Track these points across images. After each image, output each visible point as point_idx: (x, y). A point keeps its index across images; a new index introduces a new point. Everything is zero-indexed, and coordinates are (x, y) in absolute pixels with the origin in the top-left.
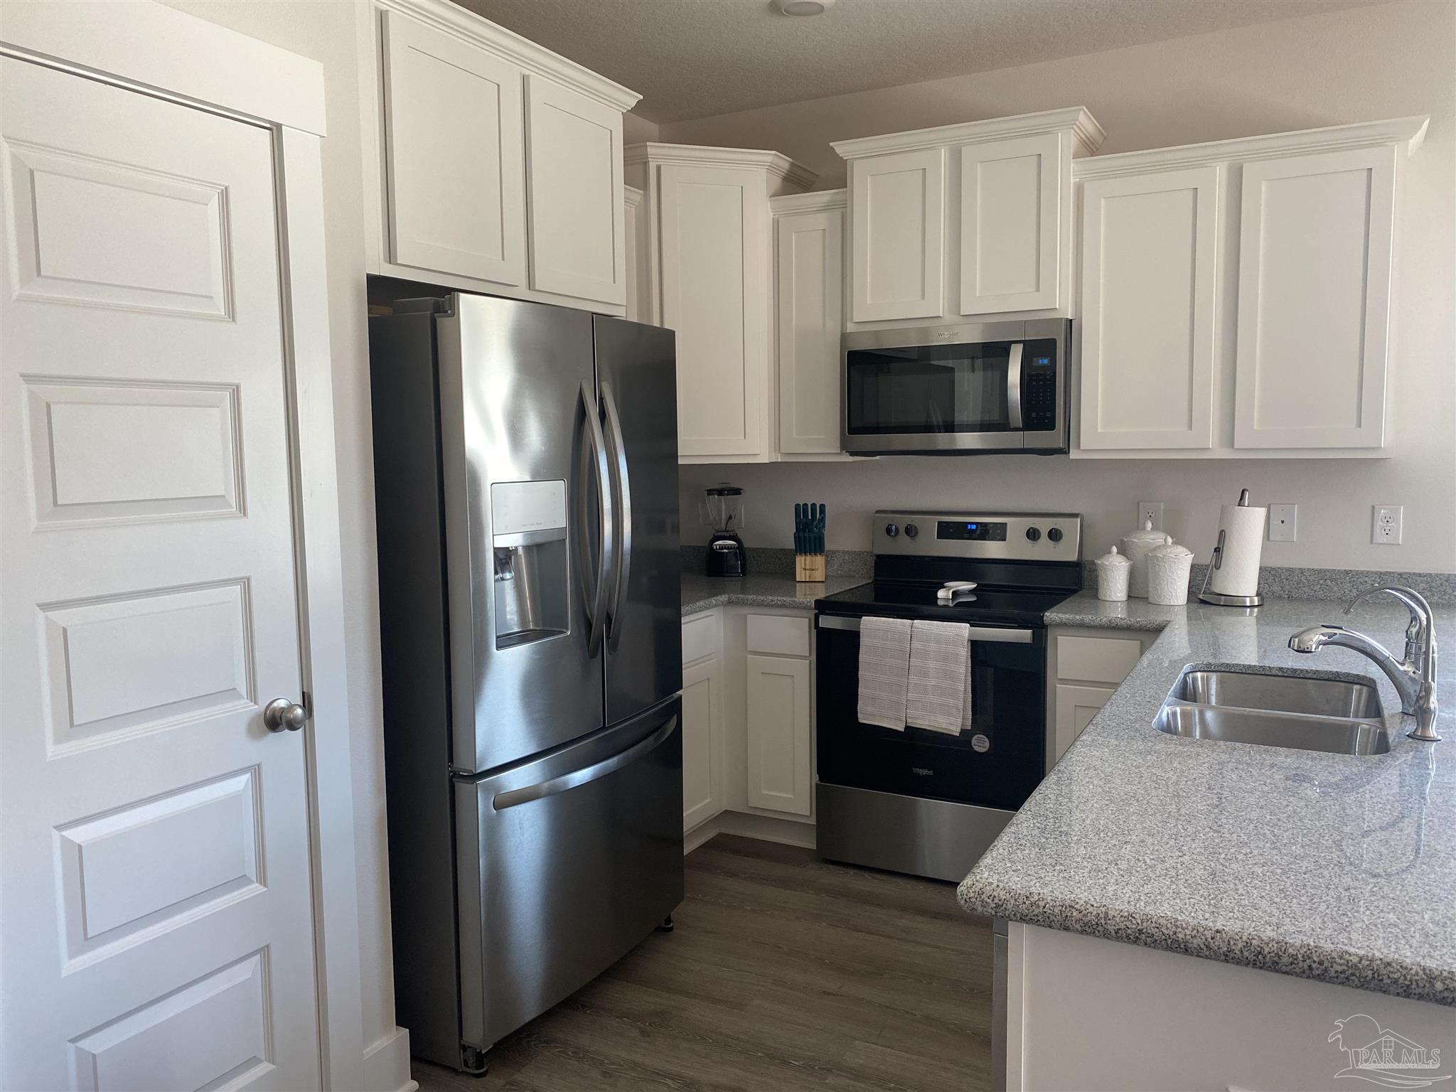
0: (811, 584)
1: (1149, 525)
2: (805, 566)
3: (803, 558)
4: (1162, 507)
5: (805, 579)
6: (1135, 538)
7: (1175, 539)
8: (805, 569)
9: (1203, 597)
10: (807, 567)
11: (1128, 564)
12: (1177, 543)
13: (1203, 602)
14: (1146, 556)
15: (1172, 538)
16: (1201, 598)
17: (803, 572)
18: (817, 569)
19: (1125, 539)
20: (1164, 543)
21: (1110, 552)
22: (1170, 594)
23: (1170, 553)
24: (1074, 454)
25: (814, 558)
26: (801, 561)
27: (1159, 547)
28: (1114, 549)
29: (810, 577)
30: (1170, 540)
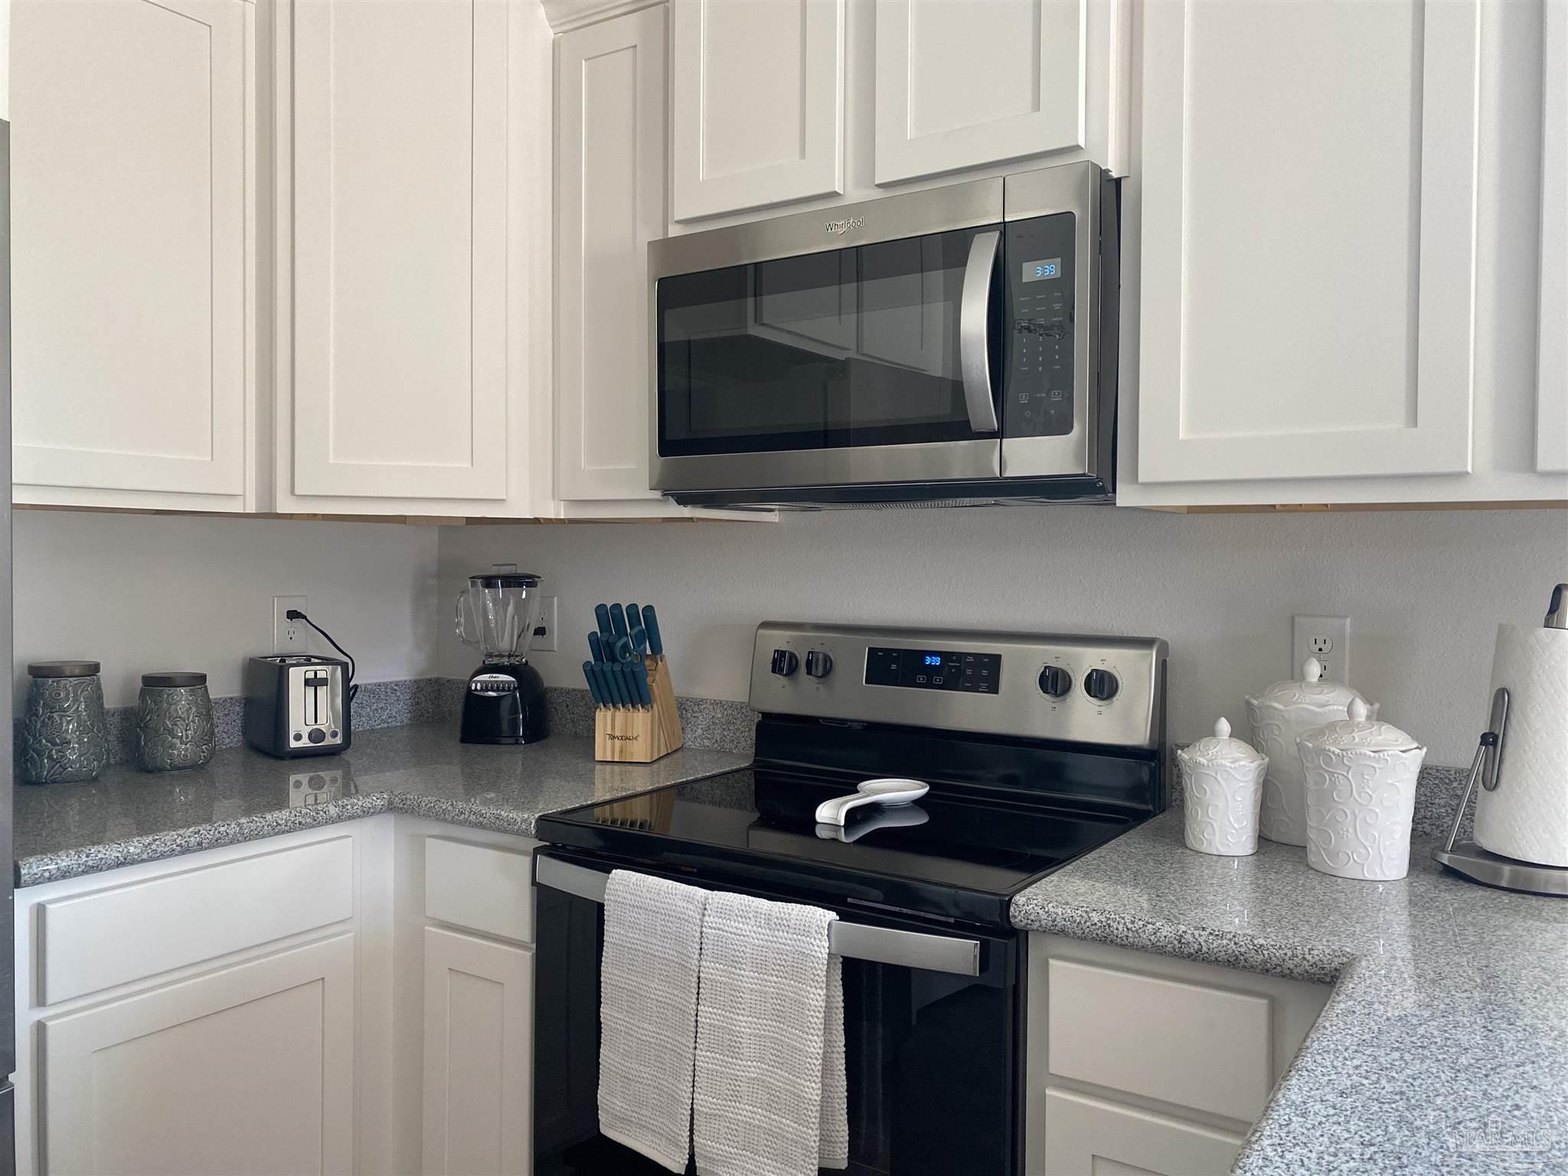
0: (623, 767)
1: (1314, 669)
2: (613, 728)
3: (609, 714)
4: (1348, 629)
5: (613, 757)
6: (1276, 699)
7: (1377, 706)
8: (613, 737)
9: (1449, 859)
10: (618, 733)
11: (1255, 764)
12: (1381, 716)
13: (1450, 873)
14: (1300, 747)
15: (1369, 701)
16: (1446, 863)
17: (609, 742)
18: (636, 738)
19: (1255, 702)
20: (1345, 716)
21: (1212, 733)
22: (1362, 851)
23: (1362, 745)
24: (1125, 496)
25: (630, 714)
26: (607, 721)
27: (1332, 726)
28: (1224, 726)
29: (621, 752)
30: (1362, 709)
